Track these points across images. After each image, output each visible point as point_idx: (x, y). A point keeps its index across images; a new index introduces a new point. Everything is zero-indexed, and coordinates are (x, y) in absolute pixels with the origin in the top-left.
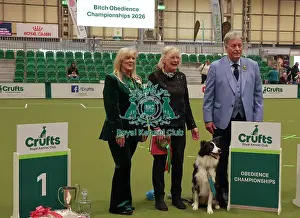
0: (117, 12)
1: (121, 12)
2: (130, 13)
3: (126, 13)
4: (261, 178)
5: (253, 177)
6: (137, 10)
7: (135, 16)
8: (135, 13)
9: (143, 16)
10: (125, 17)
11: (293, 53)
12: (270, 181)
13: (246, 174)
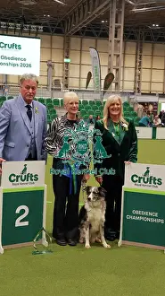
0: (7, 61)
1: (11, 61)
2: (19, 62)
3: (14, 62)
4: (150, 217)
5: (144, 216)
6: (25, 60)
7: (22, 65)
8: (23, 62)
9: (30, 66)
10: (14, 65)
11: (161, 100)
12: (159, 220)
13: (137, 212)
